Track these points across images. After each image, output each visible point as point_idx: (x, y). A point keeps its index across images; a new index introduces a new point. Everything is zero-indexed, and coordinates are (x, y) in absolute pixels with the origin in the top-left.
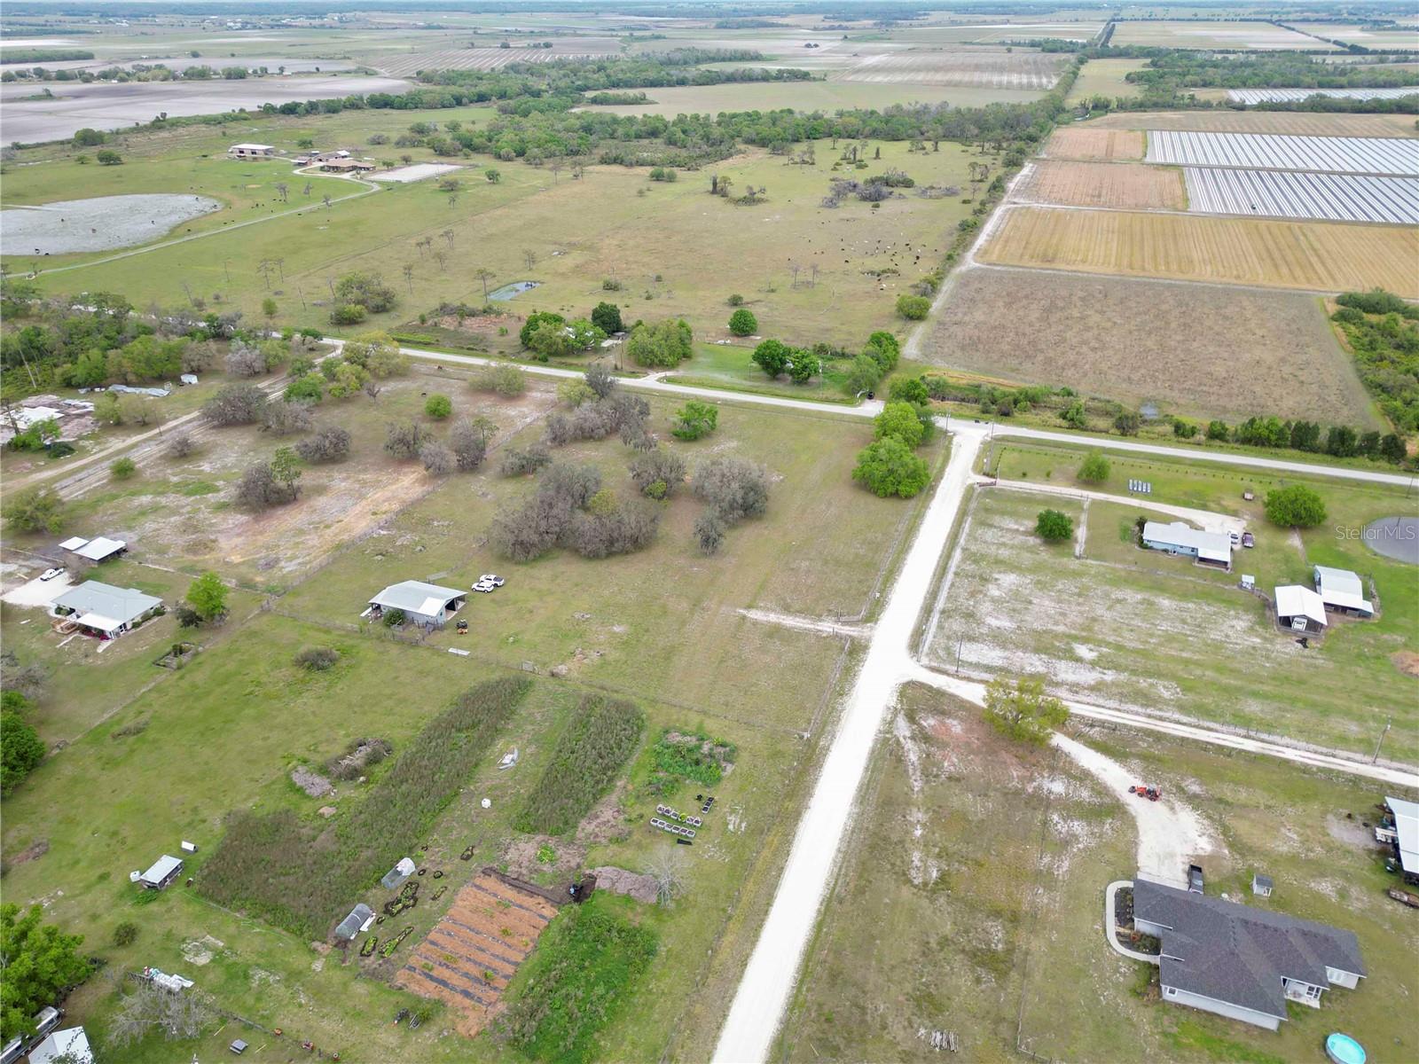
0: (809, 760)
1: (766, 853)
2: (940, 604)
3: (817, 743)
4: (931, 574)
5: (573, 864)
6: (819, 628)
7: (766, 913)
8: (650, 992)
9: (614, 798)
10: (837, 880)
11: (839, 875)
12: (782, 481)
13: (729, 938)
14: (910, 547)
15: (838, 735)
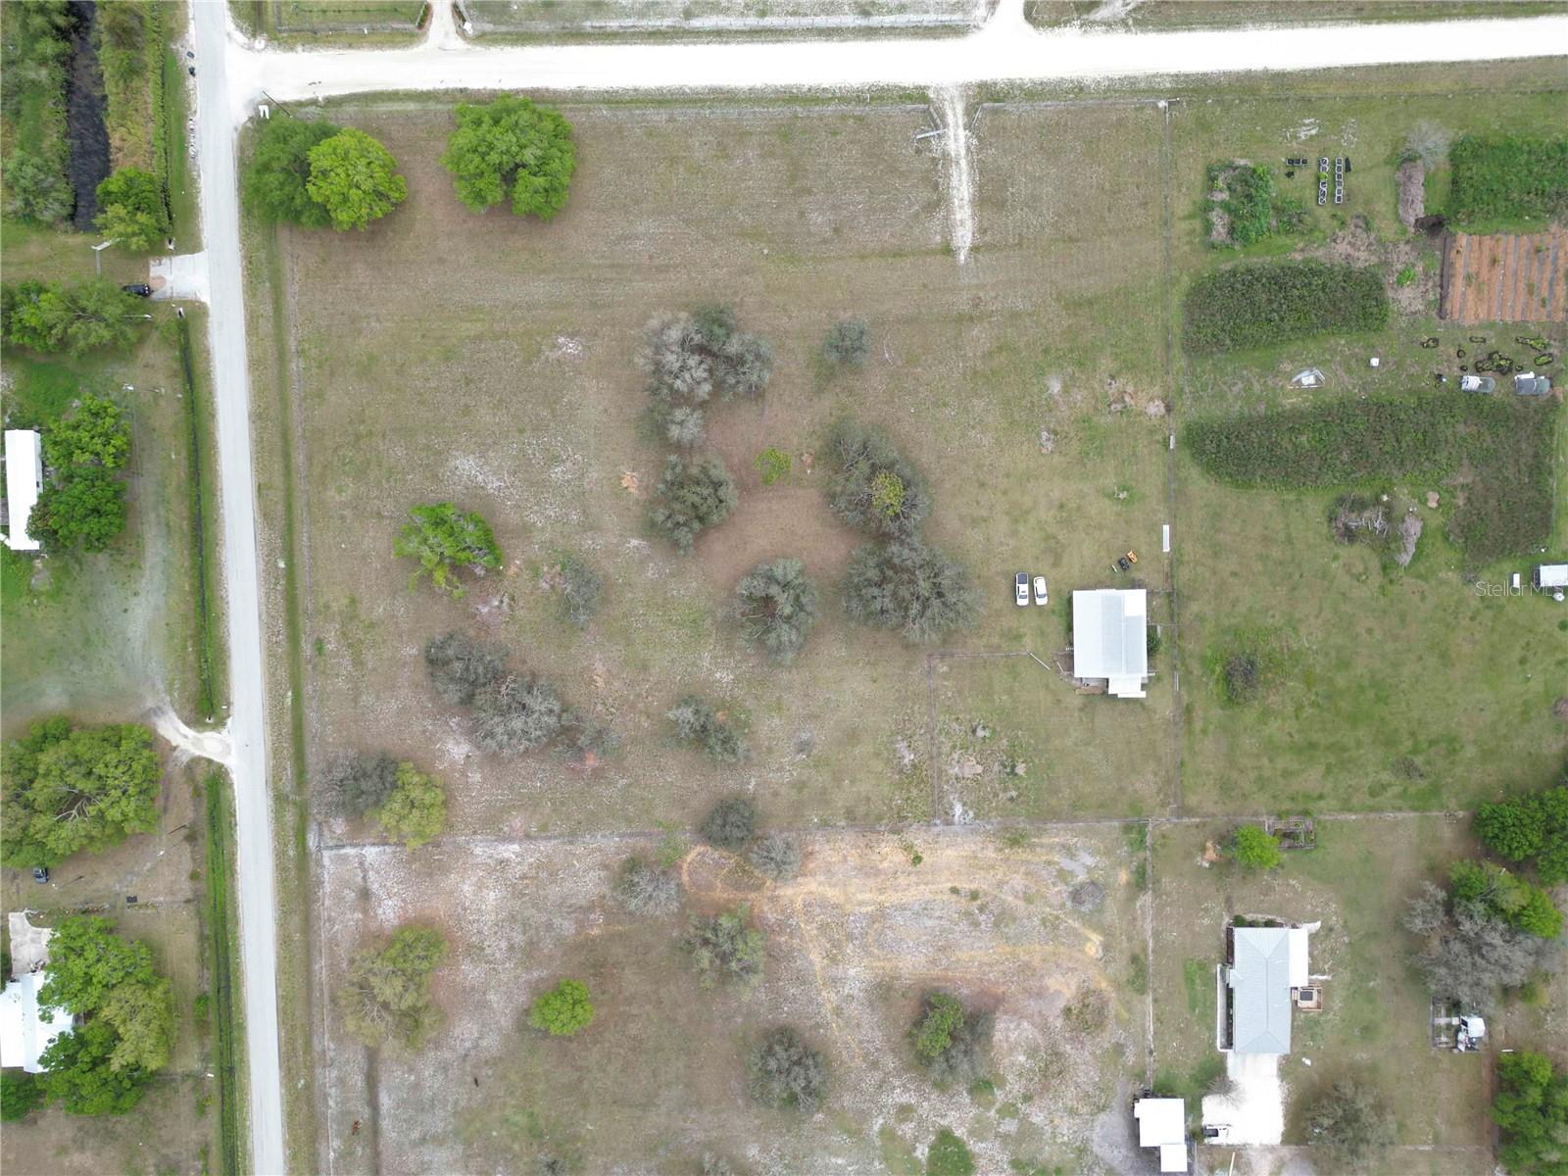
0: (1195, 90)
1: (1331, 90)
2: (851, 20)
3: (1168, 91)
4: (779, 45)
5: (1407, 248)
6: (963, 152)
7: (1397, 65)
8: (1501, 126)
9: (1321, 252)
10: (1339, 19)
11: (1332, 20)
12: (572, 336)
13: (1431, 88)
14: (713, 90)
15: (1151, 71)
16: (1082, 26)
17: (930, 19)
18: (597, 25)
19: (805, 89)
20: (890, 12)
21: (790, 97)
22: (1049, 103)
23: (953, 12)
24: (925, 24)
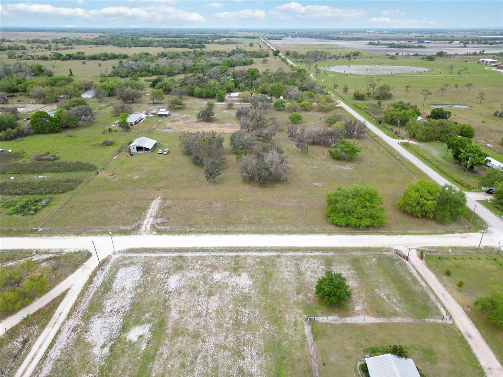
16: (62, 252)
17: (143, 255)
18: (327, 254)
19: (217, 235)
20: (166, 257)
21: (226, 232)
22: (96, 231)
23: (131, 257)
24: (148, 253)
